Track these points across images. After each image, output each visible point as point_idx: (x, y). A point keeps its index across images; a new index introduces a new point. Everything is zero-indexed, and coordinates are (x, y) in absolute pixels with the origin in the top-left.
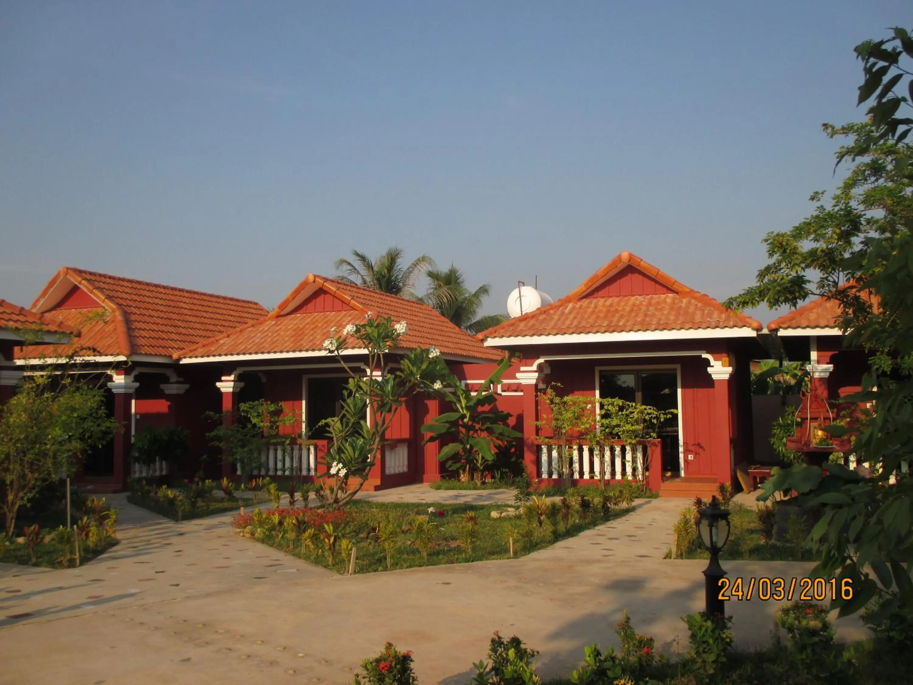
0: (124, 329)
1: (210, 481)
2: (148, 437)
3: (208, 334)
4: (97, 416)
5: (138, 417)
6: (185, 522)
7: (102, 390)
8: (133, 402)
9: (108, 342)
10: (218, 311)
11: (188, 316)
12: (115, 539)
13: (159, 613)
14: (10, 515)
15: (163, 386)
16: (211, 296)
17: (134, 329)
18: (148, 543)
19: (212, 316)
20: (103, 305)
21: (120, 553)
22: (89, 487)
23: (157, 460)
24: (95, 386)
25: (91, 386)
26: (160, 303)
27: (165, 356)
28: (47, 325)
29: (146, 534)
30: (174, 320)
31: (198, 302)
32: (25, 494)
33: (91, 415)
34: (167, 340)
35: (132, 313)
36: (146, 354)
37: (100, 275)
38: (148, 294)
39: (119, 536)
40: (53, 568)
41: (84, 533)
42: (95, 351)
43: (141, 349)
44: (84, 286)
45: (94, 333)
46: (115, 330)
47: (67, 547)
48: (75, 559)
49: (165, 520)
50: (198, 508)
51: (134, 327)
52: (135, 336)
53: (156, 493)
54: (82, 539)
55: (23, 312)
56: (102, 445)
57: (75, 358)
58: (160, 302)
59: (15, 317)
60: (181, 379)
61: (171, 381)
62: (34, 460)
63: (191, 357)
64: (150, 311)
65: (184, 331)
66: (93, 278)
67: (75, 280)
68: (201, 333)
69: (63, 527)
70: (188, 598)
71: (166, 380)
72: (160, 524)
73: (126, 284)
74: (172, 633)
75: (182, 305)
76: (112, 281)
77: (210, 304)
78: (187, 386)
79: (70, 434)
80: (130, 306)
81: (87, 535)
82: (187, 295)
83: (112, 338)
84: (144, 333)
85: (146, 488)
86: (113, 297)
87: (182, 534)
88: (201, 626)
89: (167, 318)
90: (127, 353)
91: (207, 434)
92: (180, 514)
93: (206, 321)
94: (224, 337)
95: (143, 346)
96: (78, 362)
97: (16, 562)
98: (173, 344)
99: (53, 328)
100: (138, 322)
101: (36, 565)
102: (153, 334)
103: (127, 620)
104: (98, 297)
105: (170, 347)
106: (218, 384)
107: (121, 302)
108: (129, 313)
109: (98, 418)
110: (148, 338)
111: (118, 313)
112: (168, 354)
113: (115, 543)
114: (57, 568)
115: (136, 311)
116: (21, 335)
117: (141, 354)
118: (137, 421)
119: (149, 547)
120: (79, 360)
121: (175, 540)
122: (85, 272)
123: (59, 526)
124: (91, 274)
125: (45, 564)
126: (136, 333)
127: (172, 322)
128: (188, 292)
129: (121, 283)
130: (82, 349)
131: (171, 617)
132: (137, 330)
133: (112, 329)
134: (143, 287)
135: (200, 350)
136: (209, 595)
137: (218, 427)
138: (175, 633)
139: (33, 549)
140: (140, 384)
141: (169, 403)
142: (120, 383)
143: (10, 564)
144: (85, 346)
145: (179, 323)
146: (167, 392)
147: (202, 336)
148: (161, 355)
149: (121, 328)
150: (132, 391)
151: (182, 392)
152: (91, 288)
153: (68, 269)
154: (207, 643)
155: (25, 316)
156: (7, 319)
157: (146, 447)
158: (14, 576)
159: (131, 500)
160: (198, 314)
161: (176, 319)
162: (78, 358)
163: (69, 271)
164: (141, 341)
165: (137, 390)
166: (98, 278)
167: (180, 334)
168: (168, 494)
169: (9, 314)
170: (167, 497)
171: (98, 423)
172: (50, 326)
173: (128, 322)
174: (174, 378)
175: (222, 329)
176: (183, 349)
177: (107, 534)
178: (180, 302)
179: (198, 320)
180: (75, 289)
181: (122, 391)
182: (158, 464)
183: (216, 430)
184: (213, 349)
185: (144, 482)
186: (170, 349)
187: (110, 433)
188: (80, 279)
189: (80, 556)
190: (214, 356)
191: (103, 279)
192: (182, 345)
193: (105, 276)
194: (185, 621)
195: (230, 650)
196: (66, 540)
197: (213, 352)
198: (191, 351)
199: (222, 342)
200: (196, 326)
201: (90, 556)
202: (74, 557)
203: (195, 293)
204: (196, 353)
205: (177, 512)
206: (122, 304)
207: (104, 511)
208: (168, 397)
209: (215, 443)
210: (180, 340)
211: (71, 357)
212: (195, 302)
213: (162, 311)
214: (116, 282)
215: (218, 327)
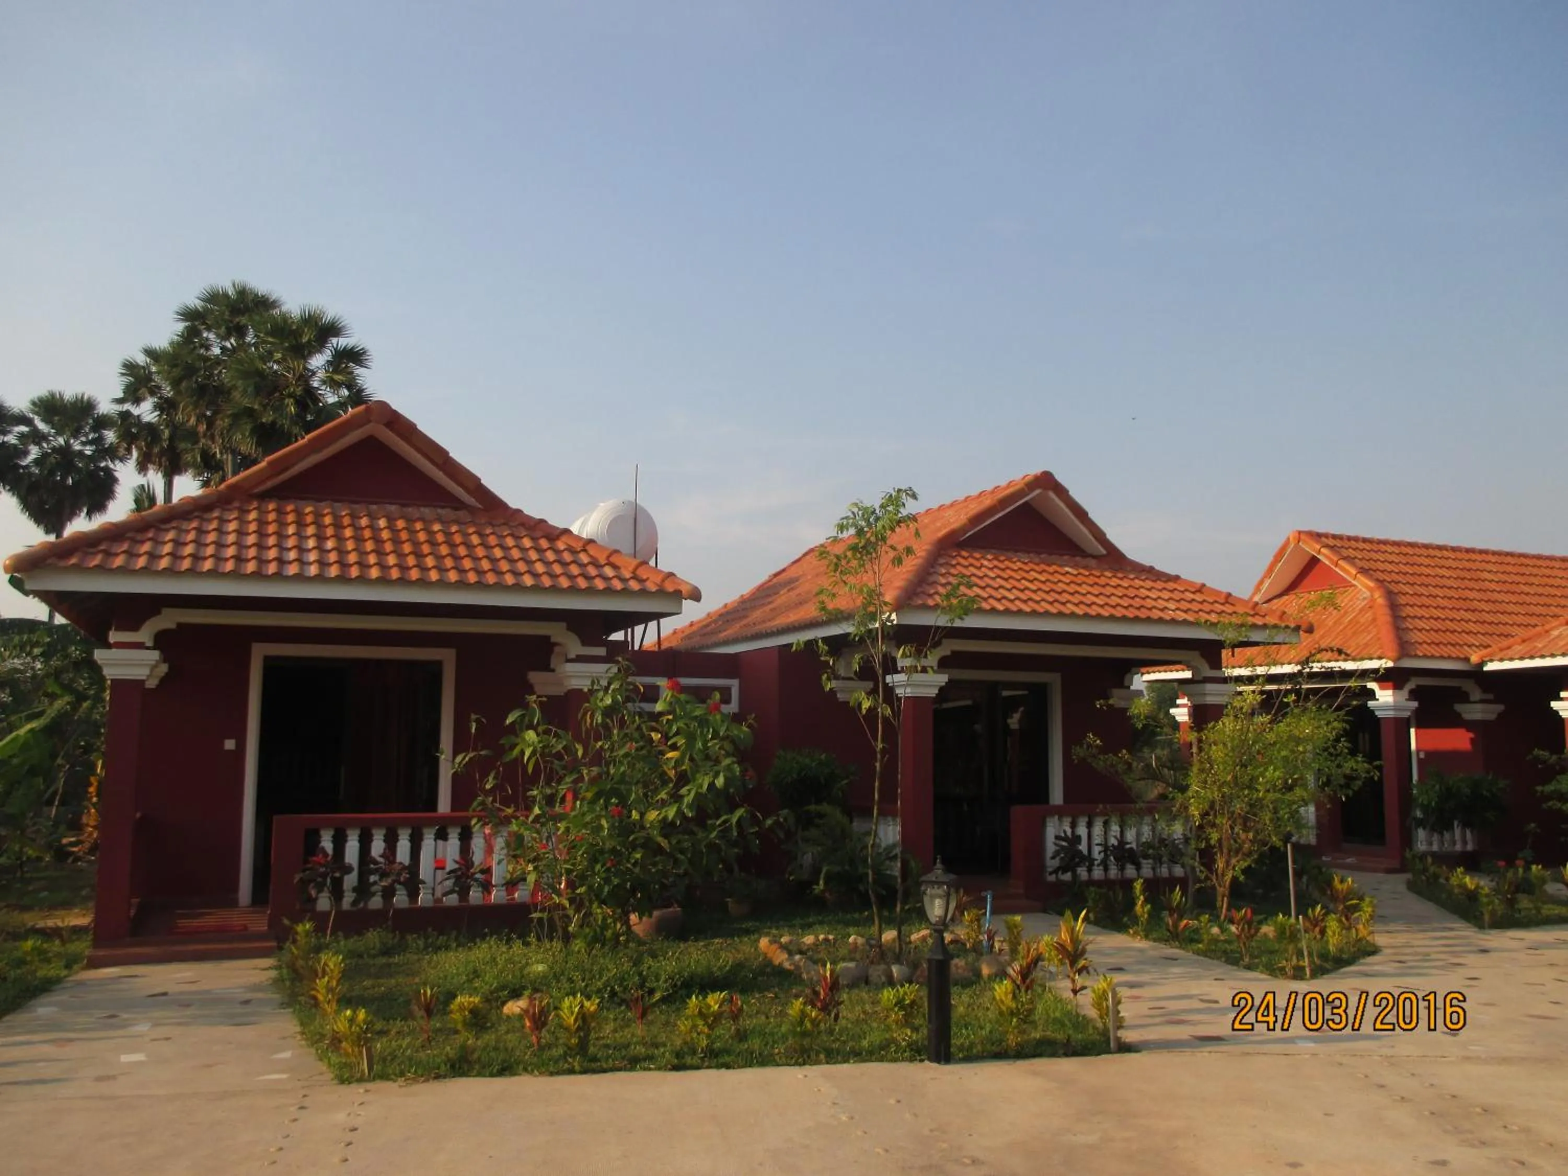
0: (1389, 619)
1: (1540, 867)
2: (1437, 787)
3: (1533, 621)
4: (1335, 752)
5: (1422, 755)
6: (1493, 932)
7: (1342, 713)
8: (1413, 731)
9: (1364, 638)
10: (1551, 581)
11: (1496, 594)
12: (1374, 945)
13: (1413, 1075)
14: (1220, 890)
15: (1459, 707)
16: (1539, 557)
17: (1405, 618)
18: (1426, 957)
19: (1540, 590)
20: (1354, 582)
21: (1376, 968)
22: (1349, 860)
23: (1455, 825)
24: (1330, 707)
25: (1324, 706)
26: (1447, 575)
27: (1458, 659)
28: (1264, 616)
29: (1427, 942)
30: (1471, 600)
31: (1514, 570)
32: (1238, 861)
33: (1325, 750)
34: (1459, 633)
35: (1400, 592)
36: (1425, 657)
37: (1349, 539)
38: (1427, 561)
39: (1380, 940)
40: (1270, 975)
41: (1317, 929)
42: (1341, 653)
43: (1417, 649)
44: (1325, 557)
45: (1341, 627)
46: (1374, 620)
47: (1291, 947)
48: (1303, 968)
49: (1459, 924)
50: (1520, 911)
51: (1404, 615)
52: (1407, 628)
53: (1447, 879)
54: (1315, 938)
55: (1230, 600)
56: (1347, 796)
57: (1311, 665)
58: (1446, 573)
59: (1219, 607)
60: (1491, 696)
61: (1472, 699)
62: (1248, 813)
63: (1501, 660)
64: (1430, 588)
65: (1489, 617)
66: (1338, 543)
67: (1311, 548)
68: (1520, 619)
69: (1284, 916)
70: (1467, 1059)
71: (1464, 698)
72: (1452, 929)
73: (1389, 548)
74: (1426, 1113)
75: (1486, 575)
76: (1367, 546)
77: (1535, 571)
78: (1500, 708)
79: (1296, 776)
80: (1398, 583)
81: (1323, 932)
82: (1493, 559)
83: (1369, 633)
84: (1421, 624)
85: (1432, 869)
86: (1370, 569)
87: (1485, 951)
88: (1478, 1110)
89: (1460, 598)
90: (1394, 654)
91: (1539, 788)
92: (1487, 917)
93: (1528, 599)
94: (1561, 625)
95: (1420, 644)
96: (1315, 670)
97: (1223, 959)
98: (1471, 639)
99: (1271, 620)
100: (1411, 606)
101: (1249, 968)
102: (1438, 625)
103: (1359, 1075)
104: (1347, 571)
105: (1466, 644)
106: (1555, 705)
107: (1381, 576)
108: (1396, 594)
109: (1337, 755)
110: (1427, 631)
111: (1377, 595)
112: (1462, 656)
113: (1374, 951)
114: (1276, 977)
115: (1407, 589)
116: (1220, 632)
117: (1416, 656)
118: (1420, 761)
119: (1427, 964)
120: (1316, 667)
121: (1470, 959)
122: (1326, 536)
123: (1277, 915)
124: (1334, 537)
125: (1261, 967)
126: (1408, 624)
127: (1467, 604)
128: (1494, 553)
129: (1383, 547)
130: (1320, 651)
131: (1432, 1085)
132: (1409, 620)
133: (1370, 619)
134: (1417, 551)
135: (1518, 648)
136: (1505, 1060)
137: (1558, 777)
138: (1432, 1113)
139: (1244, 944)
140: (1419, 704)
141: (1471, 735)
142: (1386, 702)
143: (1215, 962)
144: (1323, 646)
145: (1483, 606)
146: (1467, 716)
147: (1522, 624)
148: (1450, 657)
149: (1384, 616)
150: (1406, 714)
151: (1492, 717)
152: (1335, 559)
153: (1300, 532)
154: (1483, 1143)
155: (1232, 605)
156: (1208, 610)
157: (1433, 804)
158: (1216, 979)
159: (1412, 887)
160: (1514, 588)
161: (1475, 599)
162: (1315, 665)
163: (1303, 537)
164: (1416, 636)
165: (1417, 712)
166: (1347, 544)
167: (1484, 622)
168: (1465, 884)
169: (1212, 603)
170: (1463, 886)
171: (1336, 763)
172: (1267, 617)
173: (1393, 607)
174: (1476, 694)
175: (1558, 611)
176: (1489, 646)
177: (1357, 935)
178: (1482, 571)
179: (1513, 598)
180: (1314, 561)
181: (1391, 714)
182: (1458, 832)
183: (1554, 782)
184: (1540, 646)
185: (1430, 860)
186: (1466, 647)
187: (1355, 779)
188: (1318, 547)
189: (1311, 962)
190: (1542, 657)
191: (1353, 544)
192: (1486, 640)
193: (1356, 539)
194: (1454, 1096)
195: (1523, 1163)
196: (1289, 936)
197: (1540, 650)
198: (1501, 650)
199: (1555, 633)
200: (1511, 608)
201: (1327, 966)
202: (1301, 963)
203: (1508, 554)
204: (1510, 653)
205: (1482, 914)
206: (1385, 580)
207: (1352, 899)
208: (1469, 725)
209: (1555, 804)
210: (1483, 632)
211: (1305, 662)
212: (1509, 569)
213: (1450, 588)
214: (1375, 547)
215: (1552, 608)
